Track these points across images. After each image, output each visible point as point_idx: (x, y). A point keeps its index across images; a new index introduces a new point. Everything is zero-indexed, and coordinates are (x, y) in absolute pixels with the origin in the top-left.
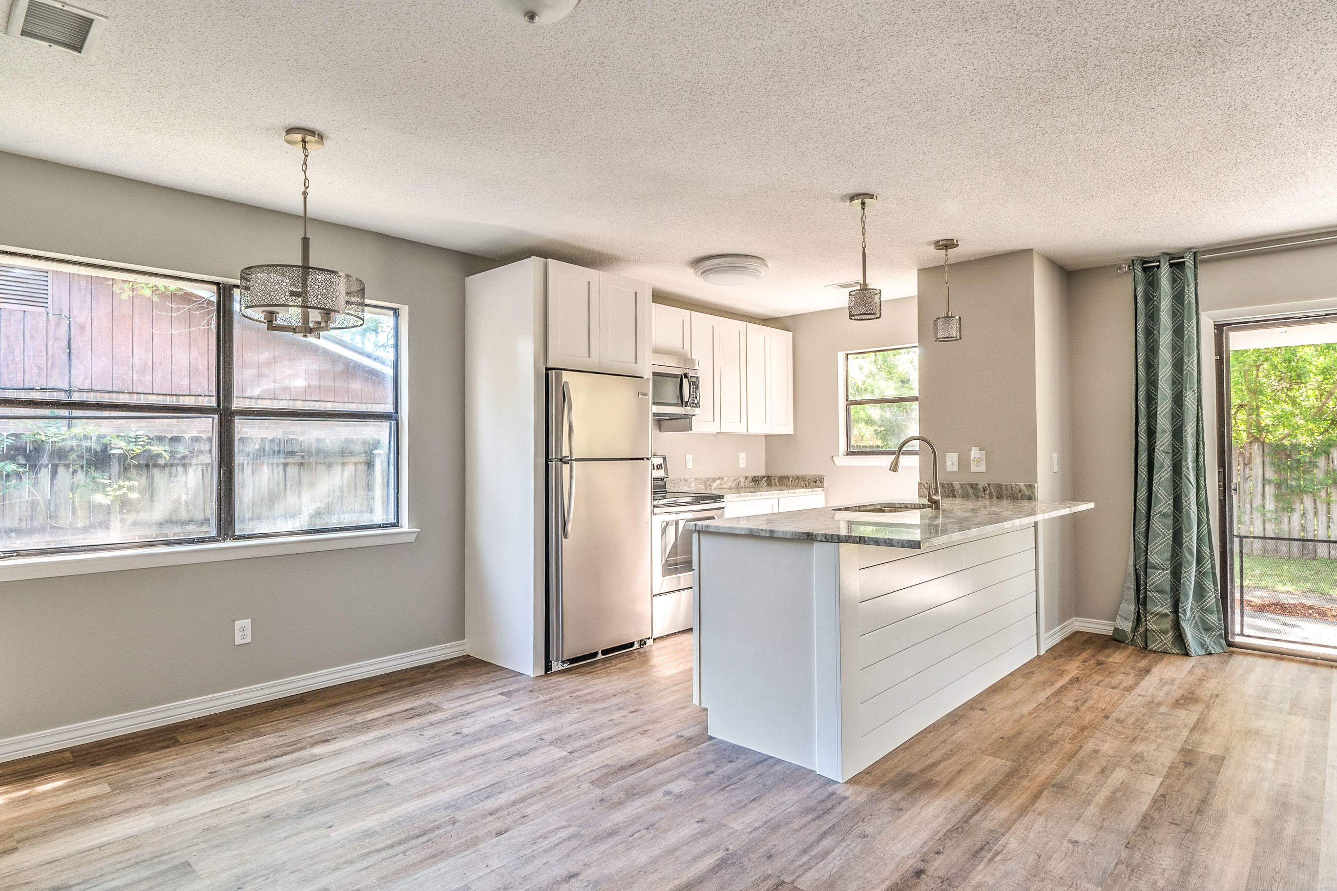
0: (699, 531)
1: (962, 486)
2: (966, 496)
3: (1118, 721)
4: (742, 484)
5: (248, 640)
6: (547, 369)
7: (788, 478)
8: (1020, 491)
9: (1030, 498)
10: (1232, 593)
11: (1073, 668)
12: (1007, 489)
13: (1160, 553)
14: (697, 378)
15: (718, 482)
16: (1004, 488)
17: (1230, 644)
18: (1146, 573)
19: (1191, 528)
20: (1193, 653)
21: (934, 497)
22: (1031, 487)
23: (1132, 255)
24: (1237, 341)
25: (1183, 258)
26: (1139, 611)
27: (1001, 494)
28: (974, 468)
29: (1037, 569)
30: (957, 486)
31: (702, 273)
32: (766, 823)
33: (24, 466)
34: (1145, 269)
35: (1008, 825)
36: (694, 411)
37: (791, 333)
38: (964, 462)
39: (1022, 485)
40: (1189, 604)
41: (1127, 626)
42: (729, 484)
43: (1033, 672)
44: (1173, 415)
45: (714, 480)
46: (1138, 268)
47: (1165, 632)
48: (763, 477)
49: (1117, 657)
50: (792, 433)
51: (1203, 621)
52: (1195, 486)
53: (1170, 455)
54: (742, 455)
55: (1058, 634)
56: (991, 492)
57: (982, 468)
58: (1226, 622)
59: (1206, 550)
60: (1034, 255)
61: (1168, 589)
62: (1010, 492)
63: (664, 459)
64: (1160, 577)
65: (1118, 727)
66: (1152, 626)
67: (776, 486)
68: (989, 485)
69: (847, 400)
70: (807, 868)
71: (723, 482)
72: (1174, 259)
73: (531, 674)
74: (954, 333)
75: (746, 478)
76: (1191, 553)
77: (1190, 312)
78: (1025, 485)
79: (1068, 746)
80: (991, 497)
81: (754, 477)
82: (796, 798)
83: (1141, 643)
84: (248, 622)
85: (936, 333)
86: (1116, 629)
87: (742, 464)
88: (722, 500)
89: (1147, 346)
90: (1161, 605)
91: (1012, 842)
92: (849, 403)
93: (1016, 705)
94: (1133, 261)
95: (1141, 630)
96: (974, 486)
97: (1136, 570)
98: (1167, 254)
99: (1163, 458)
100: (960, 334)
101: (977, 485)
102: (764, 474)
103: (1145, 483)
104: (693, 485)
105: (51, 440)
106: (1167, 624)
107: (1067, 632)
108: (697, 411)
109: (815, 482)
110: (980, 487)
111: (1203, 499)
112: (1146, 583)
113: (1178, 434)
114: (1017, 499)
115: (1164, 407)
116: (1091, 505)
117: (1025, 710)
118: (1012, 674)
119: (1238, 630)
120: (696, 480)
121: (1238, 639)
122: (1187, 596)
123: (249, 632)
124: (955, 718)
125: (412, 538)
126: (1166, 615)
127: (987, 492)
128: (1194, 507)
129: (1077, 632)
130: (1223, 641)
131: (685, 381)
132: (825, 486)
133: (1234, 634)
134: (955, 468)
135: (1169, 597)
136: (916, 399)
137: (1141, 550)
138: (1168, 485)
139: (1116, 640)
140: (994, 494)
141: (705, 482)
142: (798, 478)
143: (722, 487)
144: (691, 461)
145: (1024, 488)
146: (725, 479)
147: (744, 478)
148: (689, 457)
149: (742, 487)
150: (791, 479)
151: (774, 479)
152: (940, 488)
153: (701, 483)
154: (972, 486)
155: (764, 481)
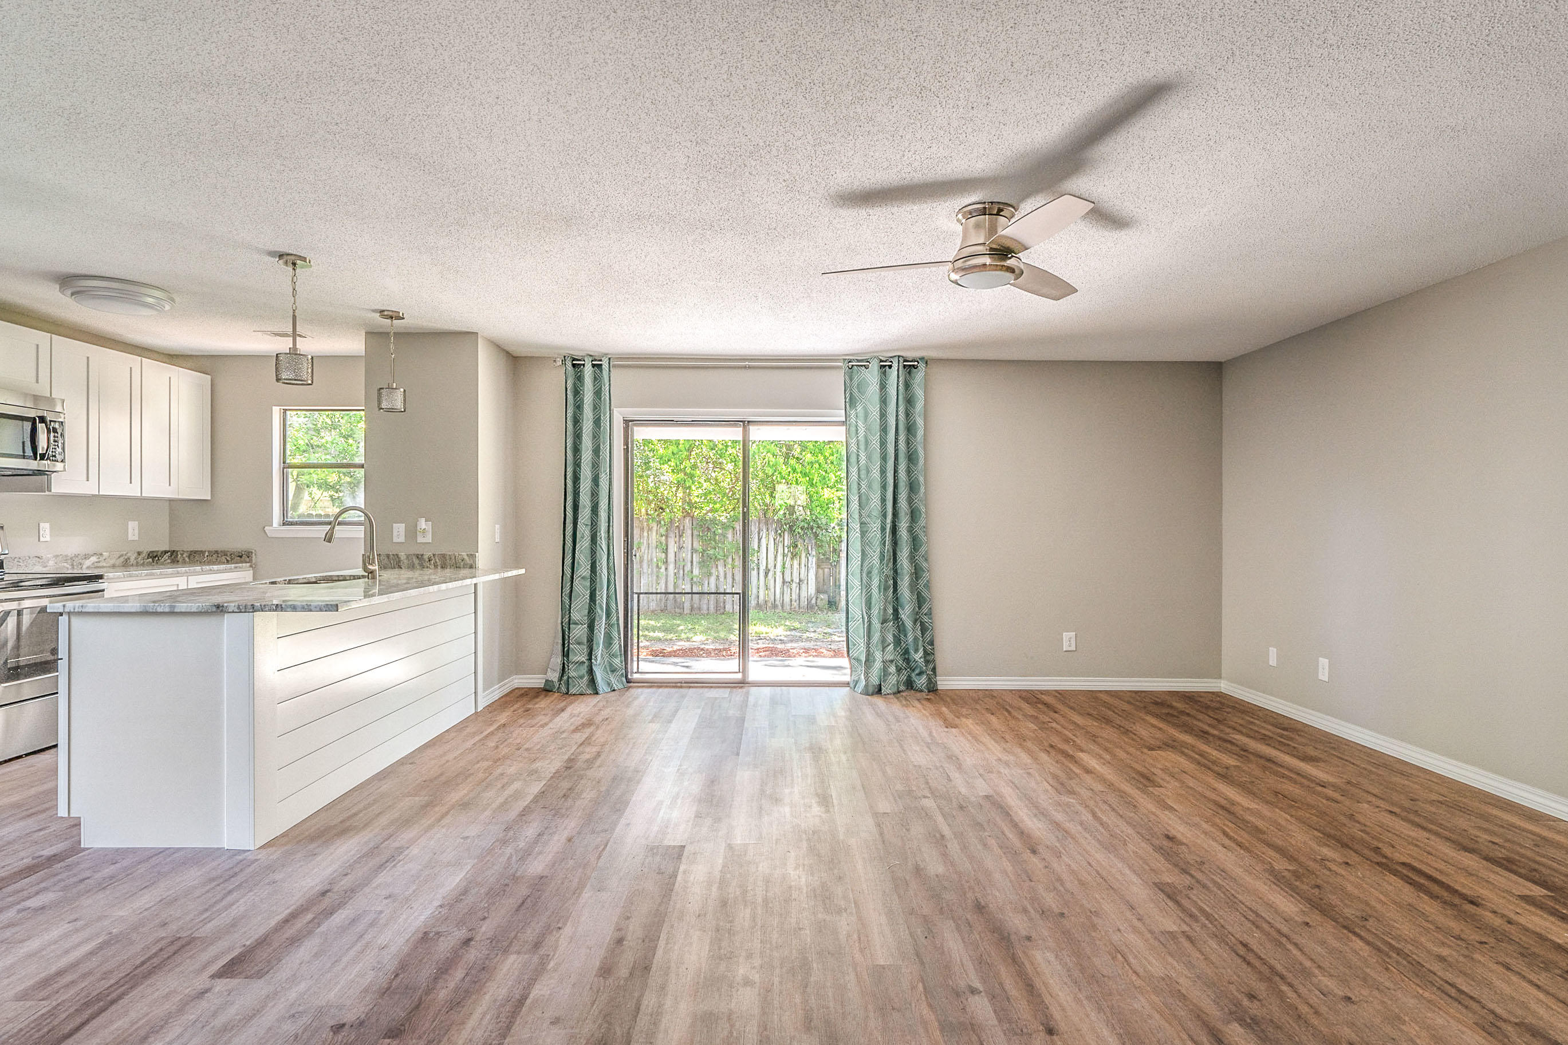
0: (69, 613)
1: (408, 556)
2: (412, 567)
3: (527, 749)
4: (132, 560)
7: (202, 552)
8: (463, 561)
9: (471, 567)
10: (632, 640)
11: (503, 718)
12: (450, 559)
13: (579, 613)
14: (61, 423)
15: (94, 559)
16: (448, 557)
17: (628, 681)
18: (569, 629)
19: (602, 588)
20: (601, 690)
21: (370, 567)
22: (472, 556)
23: (565, 352)
24: (640, 434)
25: (601, 360)
26: (564, 663)
27: (445, 564)
28: (420, 539)
29: (475, 633)
30: (403, 556)
31: (72, 294)
32: (160, 901)
34: (574, 365)
35: (412, 842)
36: (54, 466)
37: (209, 377)
38: (412, 532)
39: (464, 555)
40: (599, 651)
41: (554, 676)
42: (112, 562)
43: (467, 726)
44: (592, 493)
45: (87, 557)
46: (569, 364)
47: (582, 677)
48: (166, 552)
49: (543, 703)
50: (209, 498)
51: (611, 665)
52: (606, 553)
53: (589, 527)
54: (133, 525)
55: (498, 691)
56: (436, 562)
57: (429, 539)
58: (626, 664)
59: (613, 605)
60: (480, 340)
61: (585, 640)
62: (454, 561)
64: (579, 632)
65: (526, 754)
66: (572, 674)
67: (184, 561)
68: (434, 555)
69: (284, 463)
70: (206, 921)
71: (101, 559)
72: (596, 360)
74: (399, 405)
75: (139, 553)
76: (602, 609)
77: (605, 408)
78: (468, 555)
79: (481, 775)
80: (436, 566)
81: (152, 552)
82: (199, 873)
83: (564, 689)
85: (379, 402)
86: (547, 681)
87: (133, 536)
88: (100, 581)
89: (575, 433)
90: (579, 655)
91: (415, 851)
92: (288, 466)
93: (445, 754)
94: (566, 357)
95: (565, 678)
96: (420, 557)
97: (562, 626)
98: (591, 356)
99: (584, 531)
100: (404, 406)
101: (422, 555)
102: (166, 548)
103: (570, 551)
104: (51, 563)
106: (584, 670)
107: (506, 690)
108: (59, 466)
109: (241, 557)
110: (426, 557)
111: (611, 564)
112: (569, 637)
113: (595, 509)
114: (459, 566)
115: (585, 486)
116: (522, 571)
117: (450, 756)
118: (447, 731)
119: (635, 670)
120: (57, 556)
121: (636, 676)
122: (598, 644)
124: (382, 776)
126: (583, 662)
127: (432, 562)
128: (605, 571)
129: (517, 688)
130: (624, 679)
131: (41, 427)
132: (254, 561)
133: (632, 673)
134: (402, 539)
135: (585, 647)
136: (362, 466)
137: (566, 610)
138: (588, 552)
139: (547, 690)
140: (439, 563)
141: (71, 558)
142: (216, 552)
143: (101, 564)
144: (48, 531)
145: (466, 557)
146: (105, 554)
147: (136, 554)
148: (45, 526)
149: (132, 565)
150: (207, 554)
151: (182, 555)
152: (386, 559)
153: (66, 561)
154: (417, 556)
155: (166, 557)
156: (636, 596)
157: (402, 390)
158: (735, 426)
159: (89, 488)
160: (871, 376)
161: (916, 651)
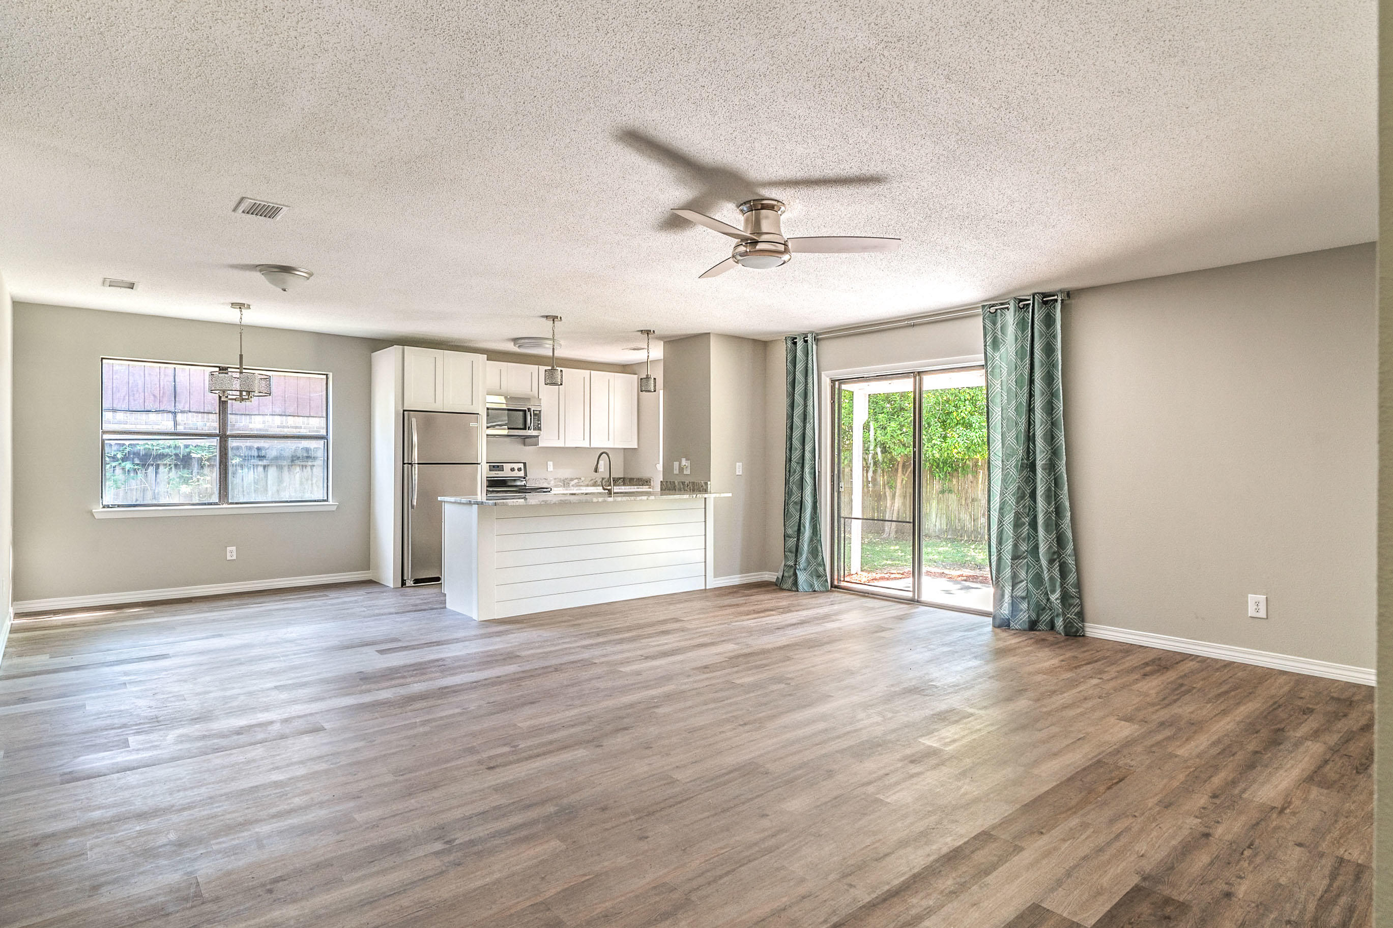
2: (680, 490)
5: (234, 557)
6: (404, 411)
7: (633, 479)
8: (699, 486)
9: (706, 491)
10: (838, 554)
12: (696, 486)
13: (791, 529)
14: (540, 411)
15: (576, 481)
19: (805, 511)
22: (706, 482)
28: (685, 472)
29: (705, 535)
30: (676, 483)
33: (138, 465)
36: (539, 433)
37: (636, 376)
38: (681, 468)
39: (700, 482)
40: (802, 559)
41: (780, 575)
42: (586, 483)
45: (572, 480)
46: (790, 343)
47: (790, 577)
48: (620, 478)
50: (636, 447)
51: (815, 571)
53: (800, 465)
56: (690, 487)
57: (689, 472)
58: (832, 572)
59: (818, 525)
60: (712, 336)
61: (795, 549)
63: (525, 464)
64: (791, 543)
66: (785, 574)
68: (689, 482)
71: (581, 481)
73: (392, 586)
76: (805, 527)
78: (703, 482)
80: (690, 490)
83: (782, 586)
84: (234, 548)
86: (778, 578)
89: (793, 394)
90: (790, 560)
95: (784, 579)
96: (684, 484)
98: (803, 334)
104: (552, 482)
105: (155, 448)
107: (753, 580)
108: (541, 433)
110: (687, 484)
114: (696, 490)
115: (797, 433)
120: (556, 479)
121: (841, 584)
122: (801, 554)
123: (234, 554)
125: (334, 508)
128: (808, 498)
131: (529, 414)
133: (839, 580)
134: (677, 472)
135: (794, 555)
138: (799, 483)
139: (776, 584)
140: (692, 488)
141: (564, 480)
144: (552, 467)
146: (583, 479)
148: (550, 464)
153: (560, 482)
156: (842, 520)
158: (908, 377)
159: (560, 444)
160: (1010, 318)
161: (1053, 591)
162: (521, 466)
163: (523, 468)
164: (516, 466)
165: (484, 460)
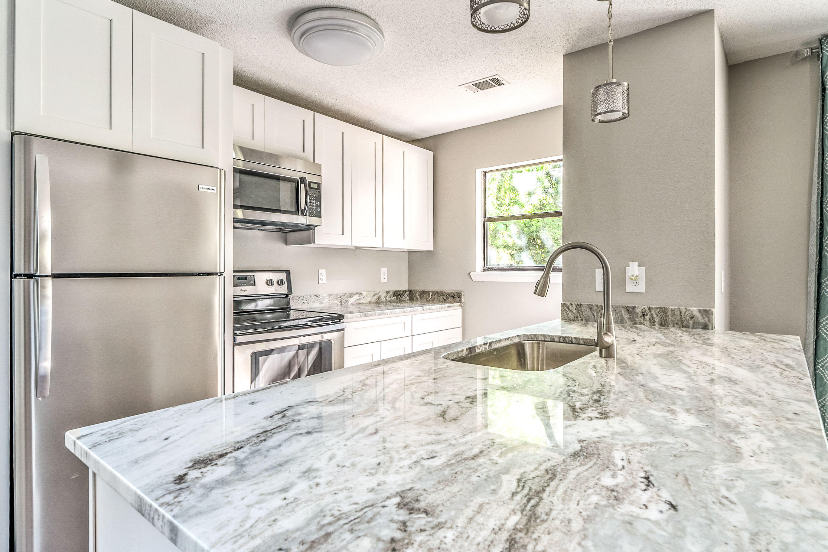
1: (615, 309)
2: (619, 321)
4: (383, 299)
6: (13, 134)
7: (428, 292)
8: (692, 318)
9: (705, 327)
12: (673, 315)
14: (319, 185)
15: (356, 297)
16: (670, 313)
22: (705, 312)
27: (666, 320)
28: (630, 288)
36: (316, 221)
37: (432, 153)
38: (617, 280)
39: (694, 310)
42: (368, 299)
45: (351, 295)
48: (406, 291)
50: (432, 250)
54: (384, 271)
56: (653, 318)
57: (641, 288)
62: (678, 318)
63: (288, 272)
67: (417, 300)
68: (650, 309)
69: (485, 217)
71: (362, 297)
75: (387, 293)
78: (700, 311)
80: (653, 323)
81: (396, 291)
87: (384, 279)
88: (342, 321)
92: (487, 220)
94: (820, 41)
96: (630, 310)
101: (634, 308)
102: (407, 289)
104: (326, 300)
108: (319, 221)
109: (453, 297)
110: (639, 311)
114: (687, 327)
120: (330, 295)
127: (647, 317)
131: (302, 188)
132: (463, 301)
136: (560, 214)
140: (657, 319)
141: (340, 297)
142: (437, 293)
143: (361, 301)
144: (324, 277)
145: (697, 314)
146: (364, 294)
147: (385, 293)
148: (322, 272)
149: (383, 302)
150: (431, 294)
151: (416, 294)
152: (588, 310)
153: (336, 299)
154: (627, 309)
155: (406, 295)
157: (626, 84)
159: (343, 242)
162: (283, 276)
163: (285, 280)
164: (275, 277)
165: (230, 268)
